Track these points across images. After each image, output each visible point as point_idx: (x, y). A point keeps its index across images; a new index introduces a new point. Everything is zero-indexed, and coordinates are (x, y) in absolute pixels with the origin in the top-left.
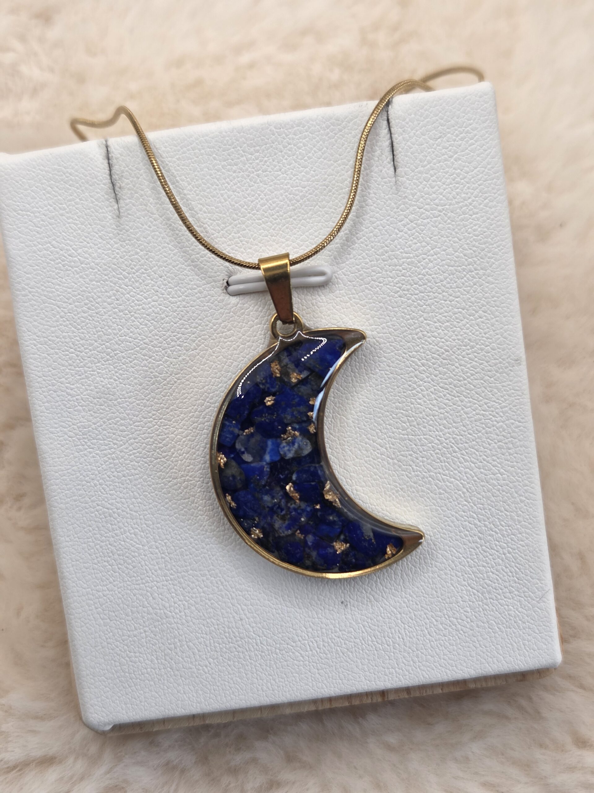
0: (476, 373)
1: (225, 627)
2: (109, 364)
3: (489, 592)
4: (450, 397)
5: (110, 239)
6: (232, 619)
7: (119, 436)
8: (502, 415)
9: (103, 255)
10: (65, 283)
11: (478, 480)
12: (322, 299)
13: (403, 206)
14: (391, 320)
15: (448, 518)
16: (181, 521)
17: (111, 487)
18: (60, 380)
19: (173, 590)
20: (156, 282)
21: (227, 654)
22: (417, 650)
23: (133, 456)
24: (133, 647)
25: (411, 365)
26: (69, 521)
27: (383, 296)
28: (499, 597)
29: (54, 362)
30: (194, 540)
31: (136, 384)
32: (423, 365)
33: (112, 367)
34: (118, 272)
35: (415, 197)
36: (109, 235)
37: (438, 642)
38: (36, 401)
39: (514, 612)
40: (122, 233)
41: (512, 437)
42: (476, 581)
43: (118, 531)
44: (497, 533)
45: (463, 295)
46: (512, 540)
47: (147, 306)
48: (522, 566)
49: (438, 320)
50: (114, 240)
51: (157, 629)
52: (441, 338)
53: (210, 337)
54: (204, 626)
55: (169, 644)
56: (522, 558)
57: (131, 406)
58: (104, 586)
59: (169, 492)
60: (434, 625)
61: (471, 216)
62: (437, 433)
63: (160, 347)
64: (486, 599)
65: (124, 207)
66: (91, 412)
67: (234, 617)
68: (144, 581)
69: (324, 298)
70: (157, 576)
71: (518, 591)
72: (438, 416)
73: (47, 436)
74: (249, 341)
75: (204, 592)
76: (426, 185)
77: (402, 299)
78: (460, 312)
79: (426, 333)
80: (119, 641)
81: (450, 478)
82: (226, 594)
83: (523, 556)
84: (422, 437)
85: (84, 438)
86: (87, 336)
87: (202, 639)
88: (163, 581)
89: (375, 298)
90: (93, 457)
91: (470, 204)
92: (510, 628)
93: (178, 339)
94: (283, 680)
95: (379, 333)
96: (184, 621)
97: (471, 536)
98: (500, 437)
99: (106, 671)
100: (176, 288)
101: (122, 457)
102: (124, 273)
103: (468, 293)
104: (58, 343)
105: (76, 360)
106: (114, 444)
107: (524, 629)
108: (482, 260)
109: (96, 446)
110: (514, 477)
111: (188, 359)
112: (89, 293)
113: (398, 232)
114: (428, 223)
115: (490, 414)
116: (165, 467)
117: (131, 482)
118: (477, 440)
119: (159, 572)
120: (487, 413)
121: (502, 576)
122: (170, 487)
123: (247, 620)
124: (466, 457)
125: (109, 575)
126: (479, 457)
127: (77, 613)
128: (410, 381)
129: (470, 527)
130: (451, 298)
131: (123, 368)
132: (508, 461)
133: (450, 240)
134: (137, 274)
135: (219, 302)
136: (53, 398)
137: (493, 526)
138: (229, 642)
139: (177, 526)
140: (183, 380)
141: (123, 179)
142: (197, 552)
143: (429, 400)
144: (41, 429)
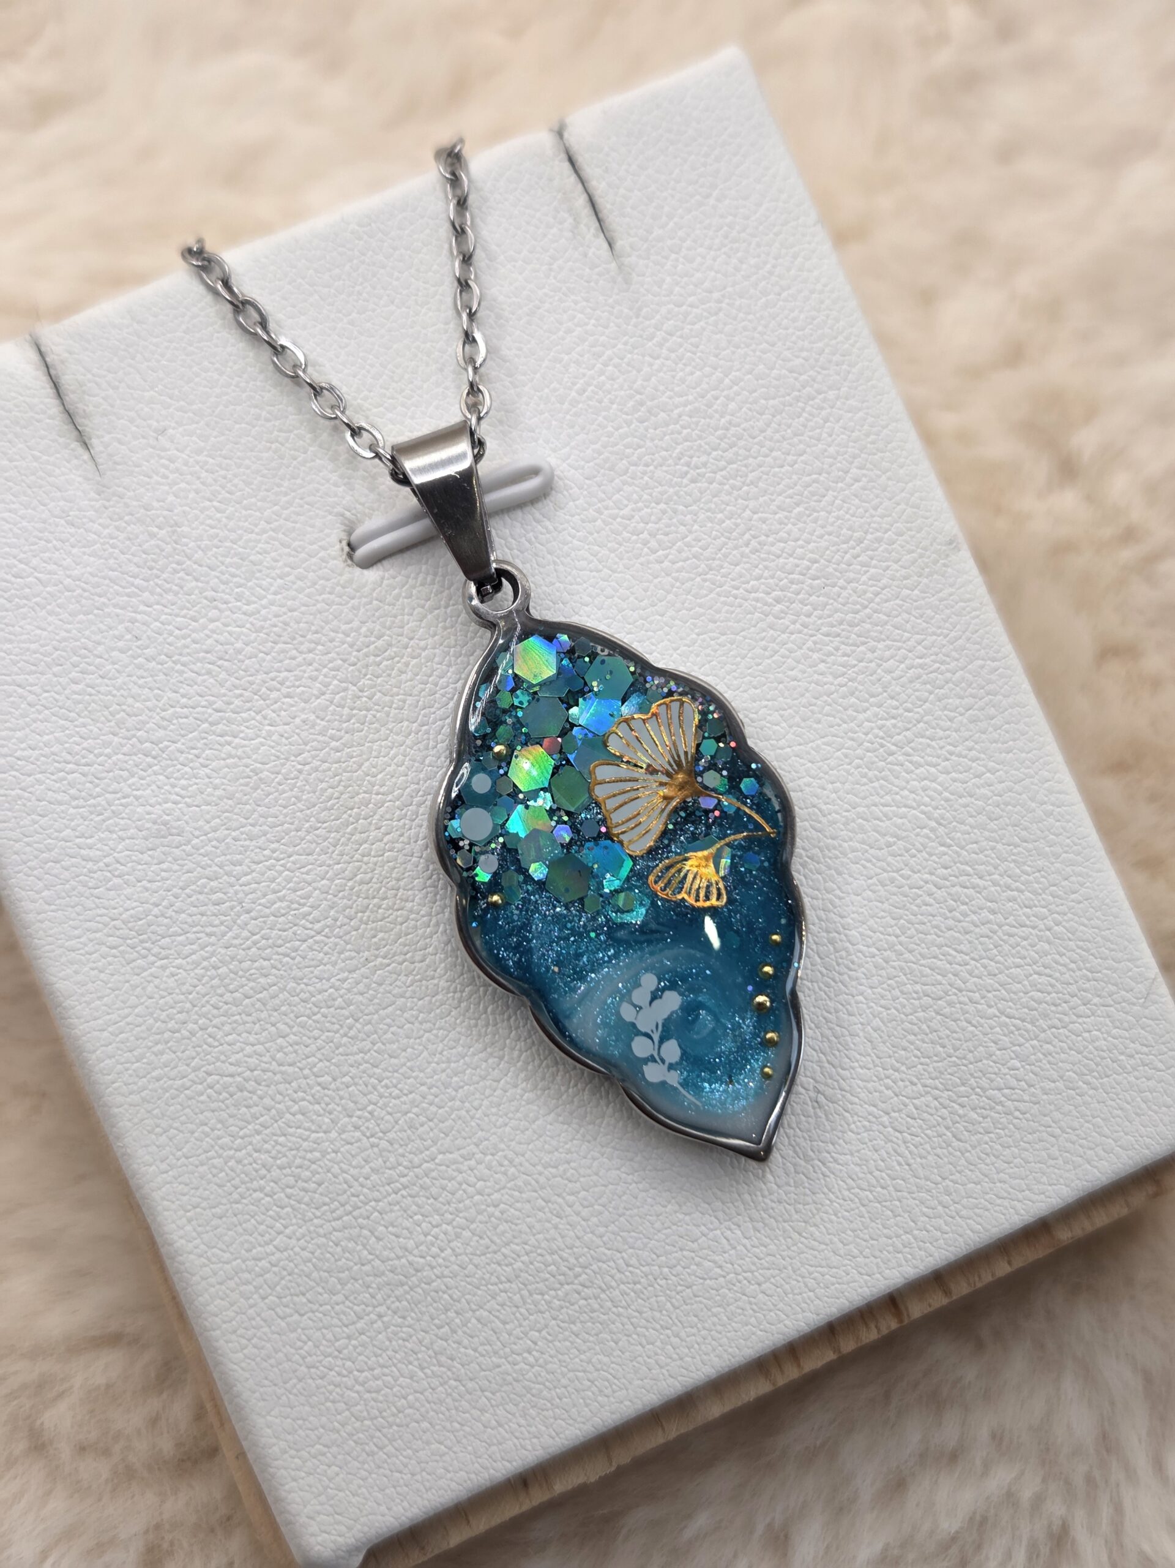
0: (883, 589)
1: (544, 1252)
2: (155, 773)
3: (1045, 1016)
4: (848, 649)
5: (92, 521)
6: (552, 1231)
7: (215, 915)
8: (957, 656)
9: (86, 557)
10: (23, 634)
11: (952, 797)
12: (546, 528)
13: (645, 310)
14: (690, 532)
15: (919, 888)
16: (391, 1057)
17: (227, 1028)
18: (62, 835)
19: (414, 1208)
20: (208, 583)
21: (565, 1310)
22: (944, 1179)
23: (254, 949)
24: (360, 1358)
25: (755, 608)
26: (158, 1126)
27: (660, 489)
28: (1066, 1019)
29: (39, 800)
30: (430, 1088)
31: (221, 798)
32: (778, 601)
33: (161, 777)
34: (124, 583)
35: (665, 286)
36: (88, 514)
37: (978, 1149)
38: (23, 893)
39: (1105, 1039)
40: (111, 503)
41: (988, 694)
42: (1012, 1000)
43: (266, 1117)
44: (1022, 891)
45: (809, 446)
46: (1054, 897)
47: (202, 635)
48: (1090, 942)
49: (779, 507)
50: (101, 521)
51: (405, 1303)
52: (797, 540)
53: (344, 661)
54: (499, 1265)
55: (439, 1327)
56: (1085, 926)
57: (223, 846)
58: (267, 1244)
59: (349, 1003)
60: (959, 1116)
61: (779, 294)
62: (845, 726)
63: (250, 710)
64: (1044, 1031)
65: (102, 452)
66: (144, 882)
67: (556, 1227)
68: (348, 1208)
69: (548, 523)
70: (373, 1188)
71: (1099, 996)
72: (837, 691)
73: (64, 959)
74: (424, 649)
75: (480, 1193)
76: (677, 260)
77: (699, 485)
78: (815, 481)
79: (763, 538)
80: (329, 1355)
81: (898, 807)
82: (527, 1183)
83: (1086, 922)
84: (819, 742)
85: (142, 942)
86: (96, 730)
87: (503, 1294)
88: (390, 1195)
89: (645, 497)
90: (173, 975)
91: (771, 273)
92: (1108, 1076)
93: (282, 683)
94: (694, 1330)
95: (673, 563)
96: (456, 1267)
97: (974, 913)
98: (966, 700)
99: (321, 1430)
100: (250, 584)
101: (233, 958)
102: (137, 581)
103: (819, 440)
104: (38, 760)
105: (84, 784)
106: (207, 934)
107: (1134, 1069)
108: (824, 372)
109: (172, 952)
110: (1017, 769)
111: (313, 717)
112: (76, 640)
113: (651, 360)
114: (704, 329)
115: (934, 661)
116: (325, 954)
117: (264, 1005)
118: (925, 719)
119: (374, 1177)
120: (927, 660)
121: (1057, 975)
122: (349, 990)
123: (583, 1223)
124: (916, 758)
125: (271, 1217)
126: (939, 752)
127: (225, 1322)
128: (762, 639)
129: (967, 897)
130: (790, 458)
131: (186, 773)
132: (996, 742)
133: (754, 351)
134: (164, 576)
135: (344, 587)
136: (56, 876)
137: (1010, 881)
138: (562, 1284)
139: (385, 1070)
140: (316, 763)
141: (87, 397)
142: (440, 1111)
143: (810, 667)
144: (48, 947)
